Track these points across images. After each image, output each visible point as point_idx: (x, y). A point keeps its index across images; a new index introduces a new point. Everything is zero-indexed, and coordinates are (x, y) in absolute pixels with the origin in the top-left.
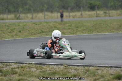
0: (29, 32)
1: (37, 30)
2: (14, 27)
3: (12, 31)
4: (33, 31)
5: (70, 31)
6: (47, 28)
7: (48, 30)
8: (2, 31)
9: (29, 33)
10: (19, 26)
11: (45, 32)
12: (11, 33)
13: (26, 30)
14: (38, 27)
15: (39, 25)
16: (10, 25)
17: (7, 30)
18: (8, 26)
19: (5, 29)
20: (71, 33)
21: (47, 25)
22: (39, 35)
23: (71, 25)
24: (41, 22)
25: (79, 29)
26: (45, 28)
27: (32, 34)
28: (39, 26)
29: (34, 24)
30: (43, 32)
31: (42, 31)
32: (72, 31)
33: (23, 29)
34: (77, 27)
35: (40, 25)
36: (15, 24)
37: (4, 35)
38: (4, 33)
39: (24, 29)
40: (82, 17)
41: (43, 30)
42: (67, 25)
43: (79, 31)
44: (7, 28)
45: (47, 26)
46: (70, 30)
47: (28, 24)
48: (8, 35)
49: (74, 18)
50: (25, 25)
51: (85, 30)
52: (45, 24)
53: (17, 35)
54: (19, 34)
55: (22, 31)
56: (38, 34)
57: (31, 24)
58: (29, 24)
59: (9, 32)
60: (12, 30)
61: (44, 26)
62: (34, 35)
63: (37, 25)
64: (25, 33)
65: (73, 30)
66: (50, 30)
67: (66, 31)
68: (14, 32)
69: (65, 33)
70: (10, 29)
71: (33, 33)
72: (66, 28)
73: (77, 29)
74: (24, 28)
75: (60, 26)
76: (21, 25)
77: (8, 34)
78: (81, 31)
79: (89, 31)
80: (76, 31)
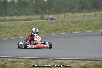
0: (46, 30)
1: (52, 29)
5: (79, 28)
6: (62, 26)
7: (61, 28)
8: (23, 30)
9: (45, 31)
10: (38, 26)
11: (59, 30)
14: (54, 26)
16: (31, 24)
17: (27, 29)
19: (26, 29)
20: (80, 30)
21: (62, 24)
23: (82, 24)
24: (57, 22)
25: (88, 27)
26: (59, 27)
27: (48, 32)
28: (54, 25)
29: (51, 24)
30: (57, 30)
31: (56, 29)
33: (40, 28)
34: (87, 25)
35: (55, 24)
36: (35, 24)
37: (24, 33)
38: (24, 32)
39: (42, 28)
42: (79, 23)
43: (87, 29)
44: (28, 27)
45: (61, 25)
46: (81, 28)
47: (46, 24)
48: (27, 33)
49: (88, 17)
50: (43, 25)
51: (92, 27)
56: (53, 31)
57: (49, 23)
59: (29, 31)
61: (59, 25)
62: (49, 33)
63: (53, 25)
64: (42, 31)
65: (83, 28)
66: (63, 28)
67: (77, 29)
69: (75, 31)
70: (30, 29)
71: (48, 31)
72: (77, 26)
73: (86, 27)
75: (72, 25)
76: (40, 24)
79: (96, 28)
80: (85, 29)
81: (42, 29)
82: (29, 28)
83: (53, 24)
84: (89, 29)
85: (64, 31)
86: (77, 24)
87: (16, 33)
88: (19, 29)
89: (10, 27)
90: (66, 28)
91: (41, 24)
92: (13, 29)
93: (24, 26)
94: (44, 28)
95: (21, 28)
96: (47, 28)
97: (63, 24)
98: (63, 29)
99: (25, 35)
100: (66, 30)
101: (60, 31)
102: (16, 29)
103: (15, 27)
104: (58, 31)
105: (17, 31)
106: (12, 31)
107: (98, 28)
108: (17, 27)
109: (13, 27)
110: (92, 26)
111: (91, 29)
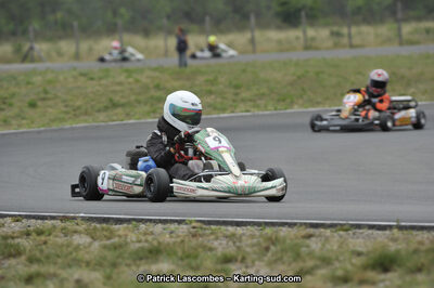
0: (66, 106)
1: (93, 100)
2: (13, 89)
3: (4, 103)
4: (78, 103)
5: (210, 100)
6: (131, 89)
7: (133, 98)
9: (64, 109)
10: (30, 86)
11: (123, 105)
12: (2, 110)
13: (56, 97)
14: (98, 88)
15: (100, 79)
20: (215, 108)
21: (131, 80)
22: (102, 116)
23: (216, 79)
24: (108, 70)
25: (245, 94)
26: (122, 91)
27: (77, 112)
28: (100, 85)
29: (82, 79)
30: (115, 105)
31: (111, 100)
32: (219, 100)
33: (42, 95)
34: (237, 87)
35: (103, 82)
36: (15, 79)
39: (49, 96)
40: (254, 51)
41: (117, 98)
43: (243, 100)
45: (129, 83)
46: (213, 97)
47: (61, 78)
50: (50, 82)
51: (263, 94)
52: (122, 78)
53: (23, 119)
54: (30, 112)
55: (39, 103)
56: (99, 111)
57: (75, 77)
58: (66, 79)
60: (6, 98)
61: (120, 84)
63: (94, 82)
64: (50, 110)
65: (223, 98)
66: (140, 98)
68: (11, 105)
71: (79, 108)
73: (237, 94)
74: (46, 92)
76: (38, 80)
78: (251, 100)
79: (279, 100)
80: (234, 101)
81: (49, 99)
83: (92, 79)
84: (252, 103)
85: (147, 108)
86: (197, 82)
90: (152, 97)
91: (39, 78)
94: (59, 94)
96: (69, 97)
97: (137, 81)
98: (139, 102)
100: (152, 105)
101: (128, 110)
104: (119, 110)
107: (288, 101)
110: (261, 91)
111: (259, 102)
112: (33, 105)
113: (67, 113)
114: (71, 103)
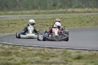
3: (82, 22)
8: (74, 22)
9: (95, 23)
10: (90, 18)
12: (81, 23)
16: (83, 17)
17: (78, 21)
18: (81, 18)
19: (77, 21)
36: (88, 16)
48: (77, 25)
50: (95, 17)
53: (85, 25)
54: (87, 24)
55: (89, 22)
59: (80, 22)
64: (91, 24)
68: (83, 22)
74: (92, 20)
76: (92, 17)
77: (79, 24)
81: (92, 21)
82: (80, 20)
87: (67, 24)
88: (71, 20)
89: (63, 19)
92: (65, 20)
93: (77, 18)
94: (95, 20)
95: (73, 20)
96: (97, 21)
99: (74, 26)
102: (68, 21)
103: (67, 19)
105: (68, 23)
106: (63, 23)
108: (69, 19)
109: (65, 19)
112: (88, 22)
113: (95, 24)
114: (96, 22)
